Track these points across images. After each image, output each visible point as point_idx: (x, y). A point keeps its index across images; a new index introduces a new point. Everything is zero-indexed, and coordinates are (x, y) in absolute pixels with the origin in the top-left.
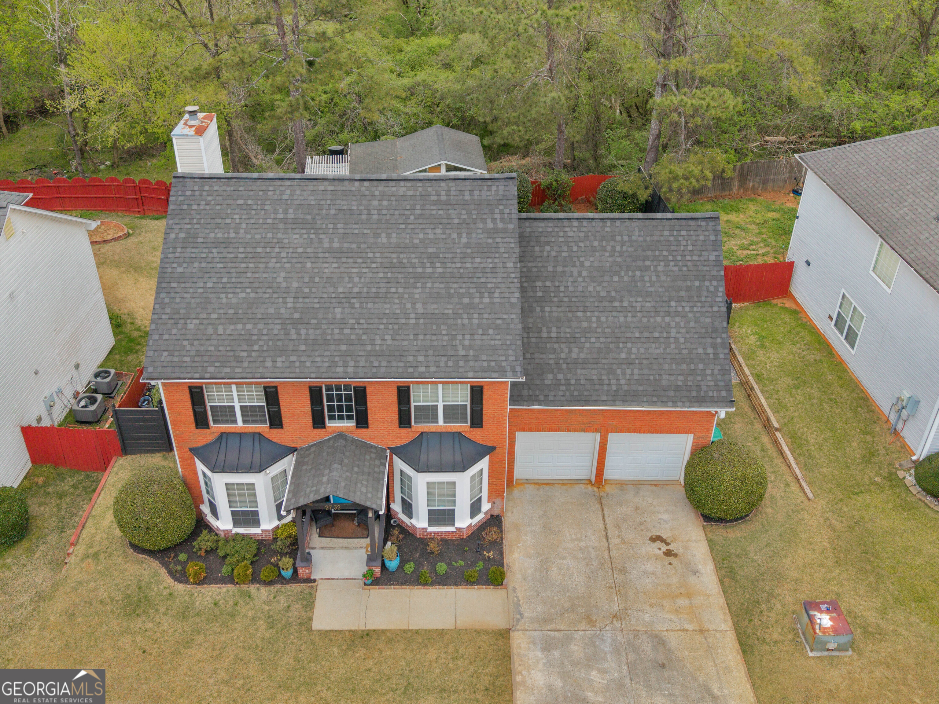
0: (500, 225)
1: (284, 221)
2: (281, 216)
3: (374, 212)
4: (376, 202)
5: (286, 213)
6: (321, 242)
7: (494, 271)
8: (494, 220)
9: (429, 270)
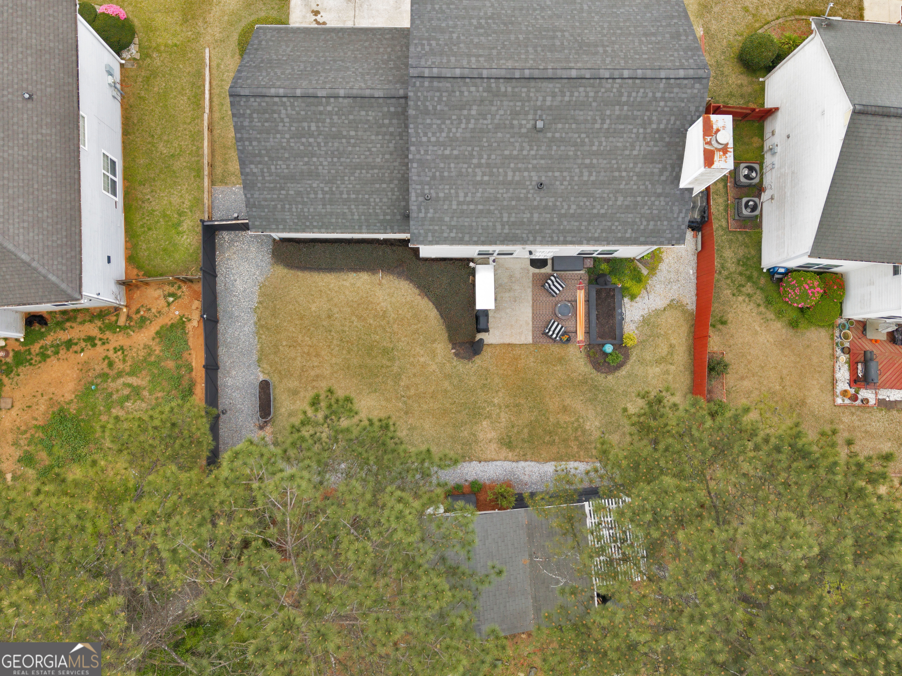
1: (604, 46)
3: (531, 51)
5: (606, 51)
9: (483, 21)
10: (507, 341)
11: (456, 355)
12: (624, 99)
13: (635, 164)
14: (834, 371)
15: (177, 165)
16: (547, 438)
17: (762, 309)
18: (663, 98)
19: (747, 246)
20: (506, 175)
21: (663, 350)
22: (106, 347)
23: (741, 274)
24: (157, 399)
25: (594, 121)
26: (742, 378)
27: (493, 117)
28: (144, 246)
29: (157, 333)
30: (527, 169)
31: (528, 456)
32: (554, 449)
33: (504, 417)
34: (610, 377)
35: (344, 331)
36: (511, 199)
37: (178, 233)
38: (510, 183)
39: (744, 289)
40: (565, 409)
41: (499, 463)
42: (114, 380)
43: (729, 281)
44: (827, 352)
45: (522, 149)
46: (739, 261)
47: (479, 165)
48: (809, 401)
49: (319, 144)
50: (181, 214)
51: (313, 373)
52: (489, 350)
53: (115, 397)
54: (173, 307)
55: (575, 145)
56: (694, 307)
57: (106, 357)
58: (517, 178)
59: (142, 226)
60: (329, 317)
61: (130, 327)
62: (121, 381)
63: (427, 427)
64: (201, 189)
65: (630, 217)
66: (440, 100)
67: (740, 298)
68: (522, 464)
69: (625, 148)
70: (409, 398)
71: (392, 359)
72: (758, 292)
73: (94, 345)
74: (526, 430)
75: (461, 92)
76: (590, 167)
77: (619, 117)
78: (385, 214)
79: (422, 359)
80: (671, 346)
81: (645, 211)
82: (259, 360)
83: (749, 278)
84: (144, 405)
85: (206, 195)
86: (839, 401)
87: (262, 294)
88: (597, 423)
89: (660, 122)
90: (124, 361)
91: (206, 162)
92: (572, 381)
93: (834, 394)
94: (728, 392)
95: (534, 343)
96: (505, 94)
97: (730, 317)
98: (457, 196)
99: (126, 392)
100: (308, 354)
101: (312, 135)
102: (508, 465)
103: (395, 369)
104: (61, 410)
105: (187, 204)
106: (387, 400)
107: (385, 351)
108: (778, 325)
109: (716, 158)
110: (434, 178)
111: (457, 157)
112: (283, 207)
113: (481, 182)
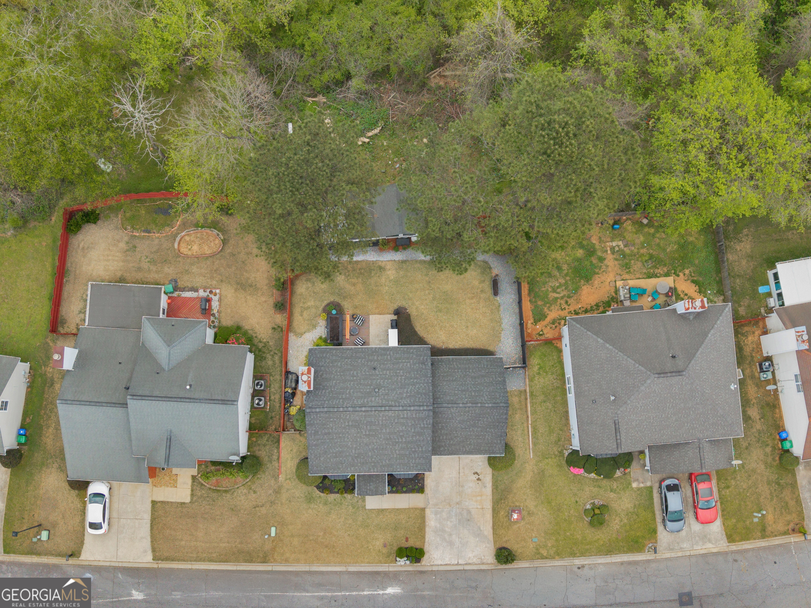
0: (426, 426)
1: (348, 426)
2: (347, 424)
3: (380, 422)
4: (381, 418)
5: (348, 422)
6: (362, 432)
7: (423, 440)
8: (424, 424)
9: (400, 440)
10: (382, 316)
11: (406, 309)
12: (341, 400)
13: (334, 377)
14: (220, 305)
15: (542, 398)
16: (362, 271)
17: (254, 335)
18: (325, 401)
19: (261, 366)
20: (390, 373)
21: (305, 314)
22: (569, 310)
23: (264, 353)
24: (545, 287)
25: (353, 392)
26: (265, 301)
27: (396, 393)
28: (555, 357)
29: (546, 317)
30: (381, 375)
31: (371, 263)
32: (359, 266)
33: (383, 280)
34: (332, 300)
35: (460, 320)
36: (387, 364)
37: (539, 364)
38: (387, 370)
39: (263, 345)
40: (354, 285)
41: (386, 260)
42: (564, 296)
43: (270, 349)
44: (223, 314)
45: (383, 382)
46: (265, 359)
47: (401, 376)
48: (233, 291)
49: (471, 388)
50: (539, 374)
51: (474, 300)
52: (390, 312)
53: (564, 288)
54: (540, 329)
55: (361, 384)
56: (289, 334)
57: (569, 305)
58: (385, 372)
59: (556, 367)
60: (467, 327)
61: (559, 320)
62: (562, 295)
63: (420, 276)
64: (531, 386)
65: (334, 358)
66: (419, 398)
67: (265, 340)
68: (374, 259)
69: (339, 383)
70: (428, 289)
71: (437, 307)
72: (256, 344)
73: (575, 311)
74: (373, 275)
75: (410, 401)
76: (353, 376)
77: (343, 394)
78: (442, 365)
79: (423, 307)
80: (302, 315)
81: (328, 361)
82: (499, 306)
83: (260, 351)
84: (550, 284)
85: (528, 383)
86: (218, 291)
87: (499, 337)
88: (339, 278)
89: (325, 392)
90: (560, 304)
91: (529, 400)
92: (350, 298)
93: (220, 294)
94: (272, 295)
95: (369, 315)
96: (392, 401)
97: (270, 331)
98: (410, 365)
99: (559, 290)
100: (477, 309)
101: (474, 391)
102: (381, 259)
103: (435, 302)
104: (587, 281)
105: (536, 379)
106: (439, 288)
107: (440, 311)
108: (246, 327)
109: (306, 371)
110: (421, 371)
111: (411, 379)
112: (487, 366)
113: (400, 370)
